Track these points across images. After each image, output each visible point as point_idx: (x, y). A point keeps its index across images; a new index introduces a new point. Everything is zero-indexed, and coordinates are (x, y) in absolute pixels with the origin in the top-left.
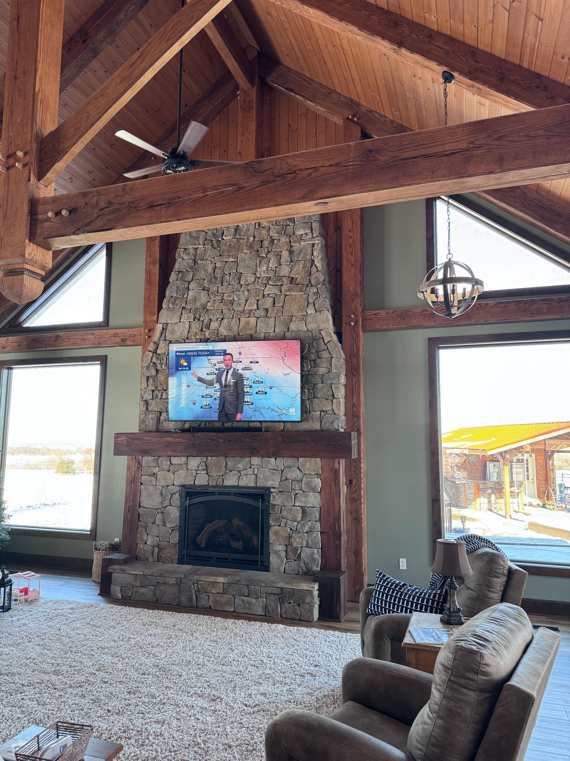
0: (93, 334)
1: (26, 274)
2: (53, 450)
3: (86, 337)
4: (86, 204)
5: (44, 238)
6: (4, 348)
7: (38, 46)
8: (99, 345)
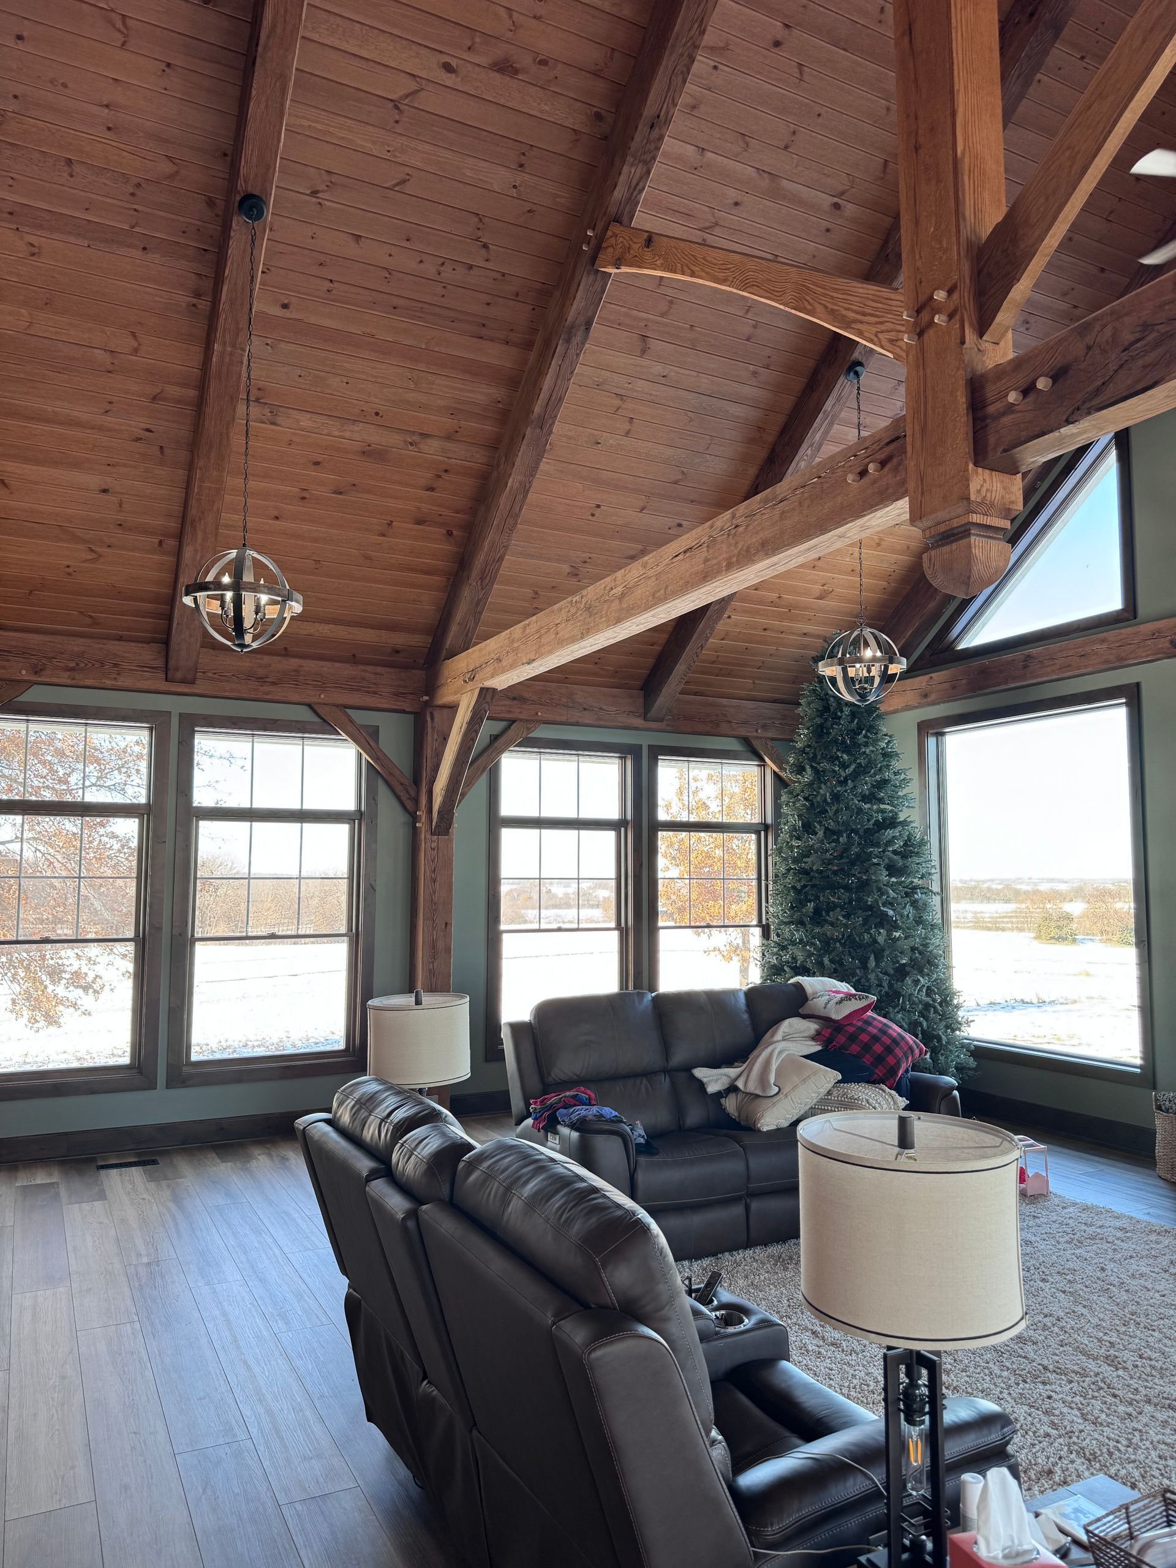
0: (1103, 641)
1: (974, 535)
2: (1026, 893)
3: (1088, 649)
4: (1089, 348)
5: (1005, 451)
6: (926, 696)
7: (953, 63)
8: (1120, 663)
